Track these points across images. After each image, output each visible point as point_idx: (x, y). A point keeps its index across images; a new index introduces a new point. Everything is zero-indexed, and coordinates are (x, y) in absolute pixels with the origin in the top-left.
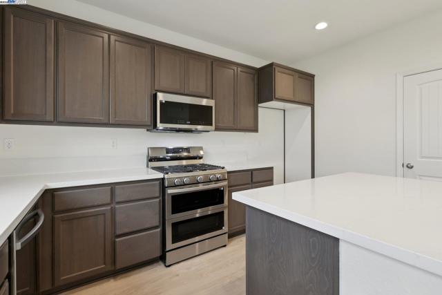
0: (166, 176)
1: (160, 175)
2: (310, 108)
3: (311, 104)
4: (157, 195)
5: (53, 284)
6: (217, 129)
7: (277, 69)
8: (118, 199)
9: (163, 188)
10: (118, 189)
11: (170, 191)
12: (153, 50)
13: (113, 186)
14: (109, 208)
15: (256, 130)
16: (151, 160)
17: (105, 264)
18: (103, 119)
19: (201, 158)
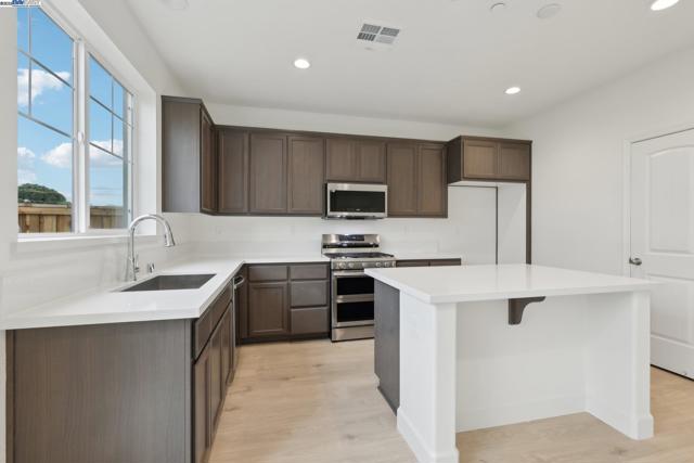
0: (333, 260)
1: (327, 259)
2: (525, 185)
3: (527, 180)
4: (325, 277)
5: (248, 334)
6: (390, 216)
7: (466, 142)
8: (293, 277)
9: (330, 271)
10: (292, 268)
11: (335, 274)
12: (325, 143)
13: (288, 265)
14: (285, 283)
15: (444, 215)
16: (325, 246)
17: (283, 327)
18: (283, 210)
19: (377, 246)
